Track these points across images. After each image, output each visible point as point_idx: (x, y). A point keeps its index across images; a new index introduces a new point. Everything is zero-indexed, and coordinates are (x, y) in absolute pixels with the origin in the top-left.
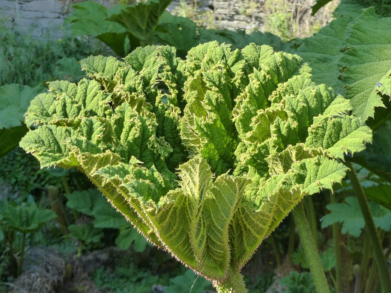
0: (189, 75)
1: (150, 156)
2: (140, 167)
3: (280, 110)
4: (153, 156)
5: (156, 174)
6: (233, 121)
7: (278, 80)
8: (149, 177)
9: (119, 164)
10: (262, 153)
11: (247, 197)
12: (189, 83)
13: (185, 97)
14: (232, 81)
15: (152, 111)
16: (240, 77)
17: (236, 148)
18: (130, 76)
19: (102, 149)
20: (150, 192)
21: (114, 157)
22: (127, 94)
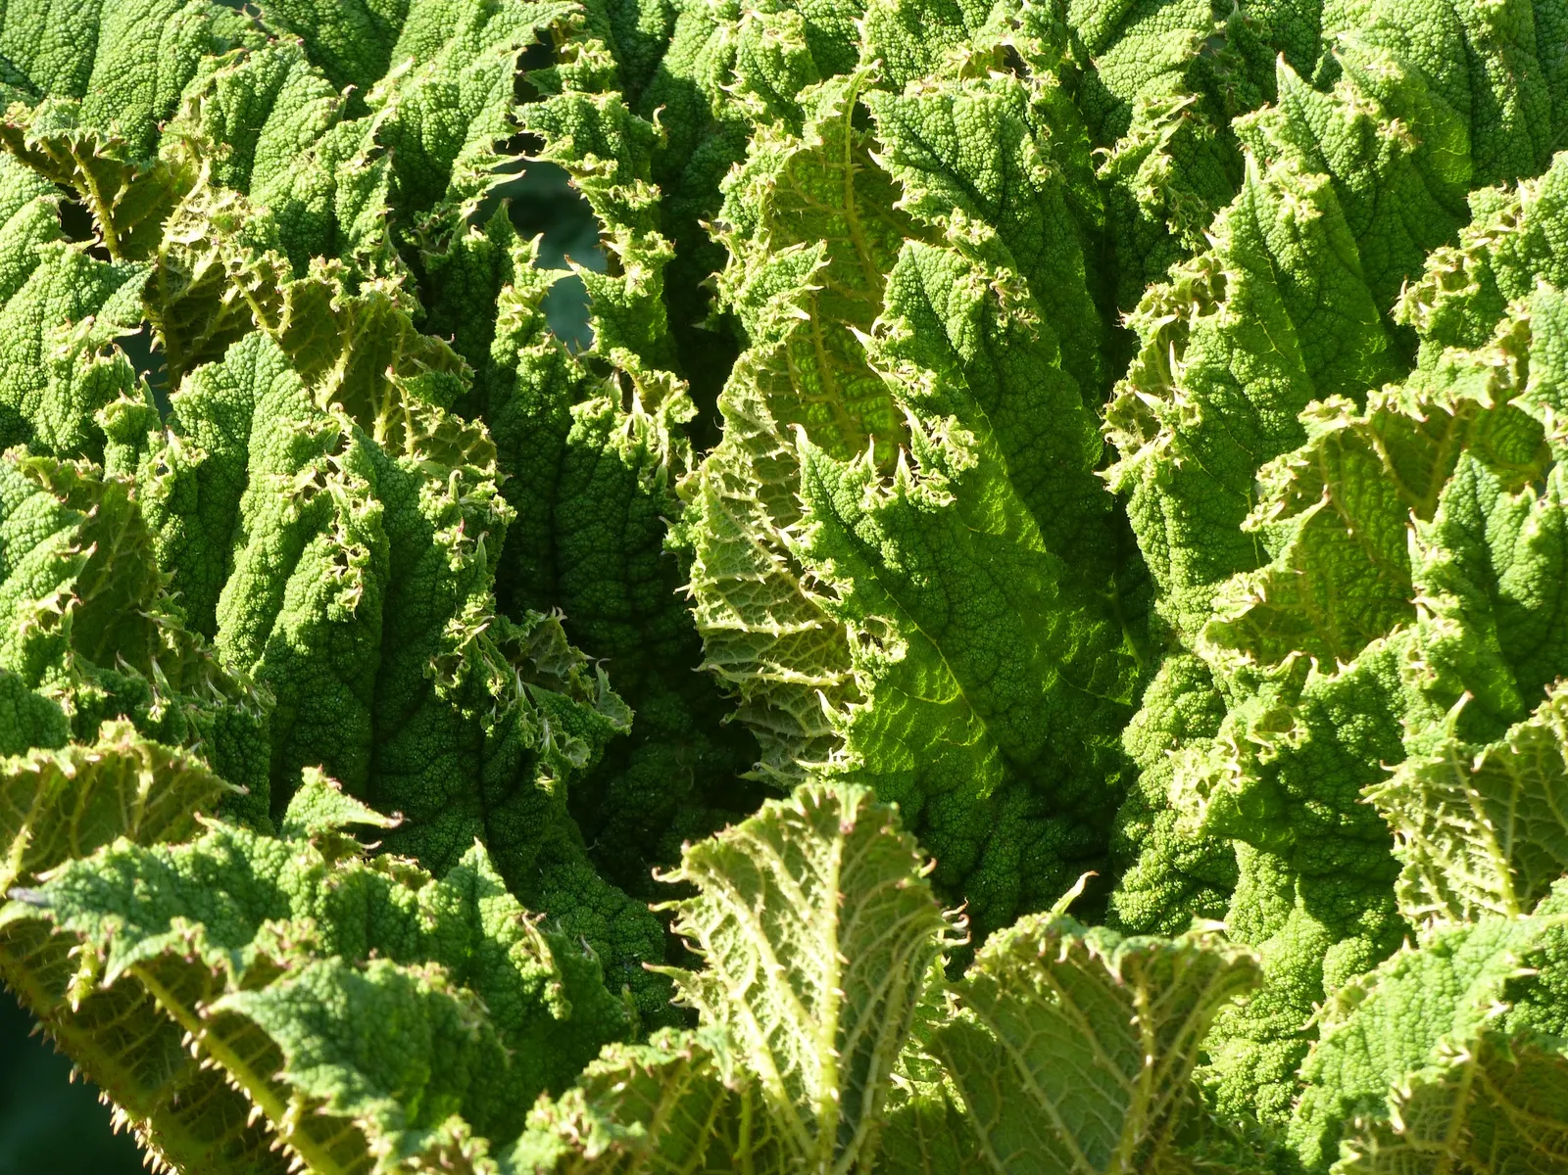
0: (761, 118)
1: (446, 762)
2: (374, 853)
3: (1486, 402)
4: (470, 762)
5: (500, 913)
6: (1112, 488)
7: (1473, 156)
8: (438, 934)
9: (204, 830)
10: (1338, 747)
11: (1223, 1092)
12: (761, 180)
13: (731, 287)
14: (1105, 169)
15: (464, 405)
16: (1169, 131)
17: (1138, 705)
18: (293, 121)
19: (68, 709)
20: (447, 1062)
21: (165, 774)
22: (267, 270)
